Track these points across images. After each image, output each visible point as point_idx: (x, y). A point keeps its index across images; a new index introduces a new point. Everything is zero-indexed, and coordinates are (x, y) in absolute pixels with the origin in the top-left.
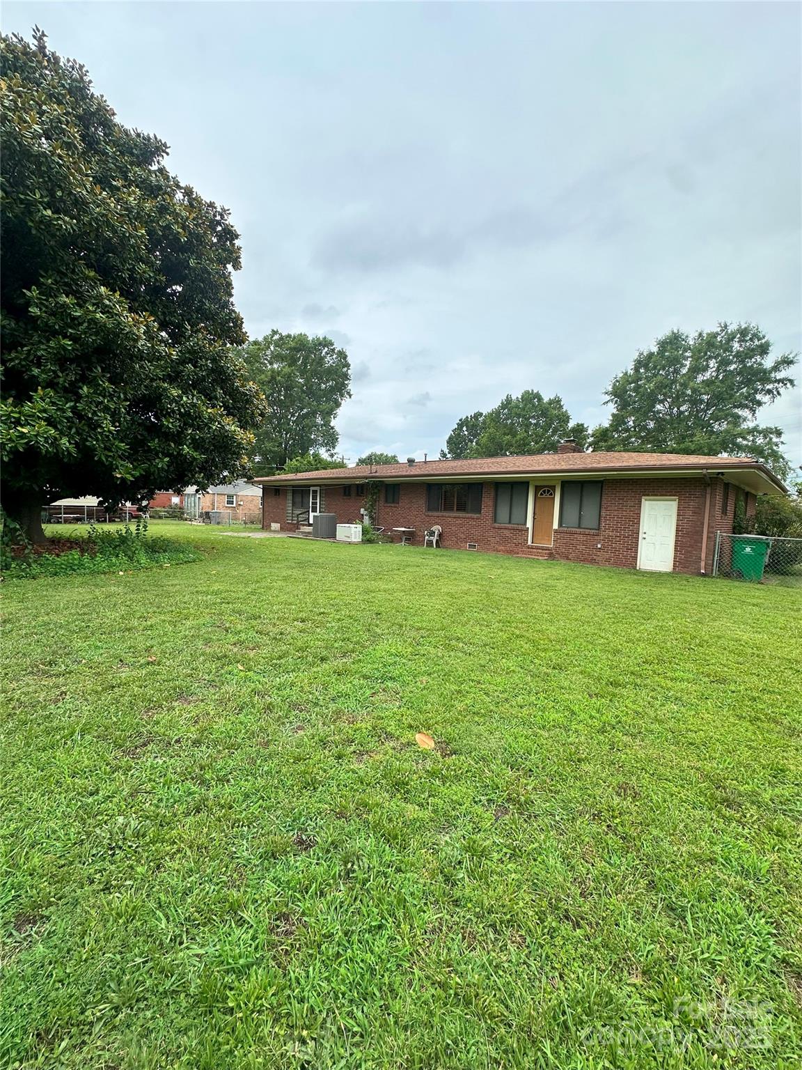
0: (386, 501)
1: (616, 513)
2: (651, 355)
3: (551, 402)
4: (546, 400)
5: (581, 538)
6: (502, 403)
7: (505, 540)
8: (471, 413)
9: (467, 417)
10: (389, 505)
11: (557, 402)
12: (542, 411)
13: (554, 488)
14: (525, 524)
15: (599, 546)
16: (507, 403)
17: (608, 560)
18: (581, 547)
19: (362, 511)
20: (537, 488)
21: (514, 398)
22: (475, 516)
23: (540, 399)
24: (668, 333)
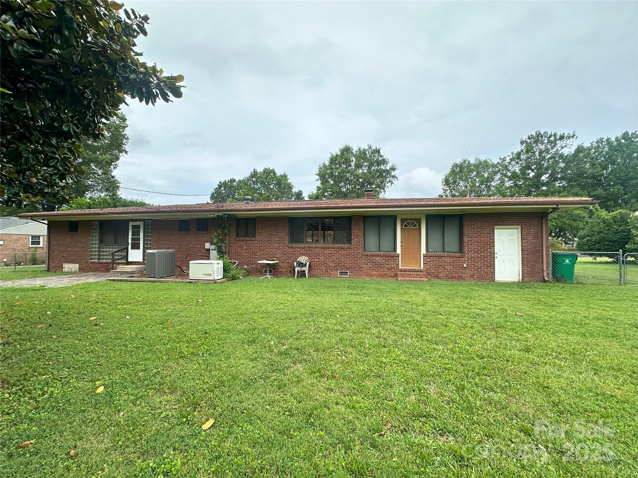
0: (238, 235)
1: (475, 239)
2: (337, 155)
3: (282, 176)
4: (278, 174)
5: (448, 260)
6: (251, 174)
7: (378, 266)
8: (228, 179)
9: (225, 181)
10: (241, 239)
11: (285, 176)
12: (278, 181)
13: (419, 221)
14: (395, 249)
15: (465, 265)
16: (255, 174)
17: (472, 276)
18: (449, 268)
19: (207, 246)
20: (403, 221)
21: (258, 171)
22: (346, 246)
23: (275, 173)
24: (344, 146)
